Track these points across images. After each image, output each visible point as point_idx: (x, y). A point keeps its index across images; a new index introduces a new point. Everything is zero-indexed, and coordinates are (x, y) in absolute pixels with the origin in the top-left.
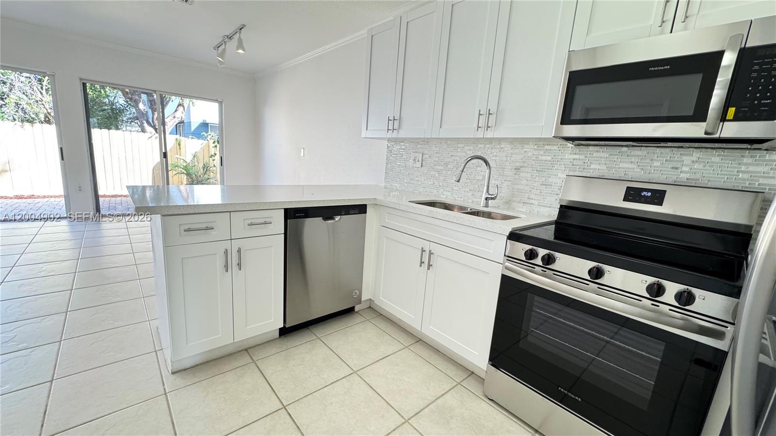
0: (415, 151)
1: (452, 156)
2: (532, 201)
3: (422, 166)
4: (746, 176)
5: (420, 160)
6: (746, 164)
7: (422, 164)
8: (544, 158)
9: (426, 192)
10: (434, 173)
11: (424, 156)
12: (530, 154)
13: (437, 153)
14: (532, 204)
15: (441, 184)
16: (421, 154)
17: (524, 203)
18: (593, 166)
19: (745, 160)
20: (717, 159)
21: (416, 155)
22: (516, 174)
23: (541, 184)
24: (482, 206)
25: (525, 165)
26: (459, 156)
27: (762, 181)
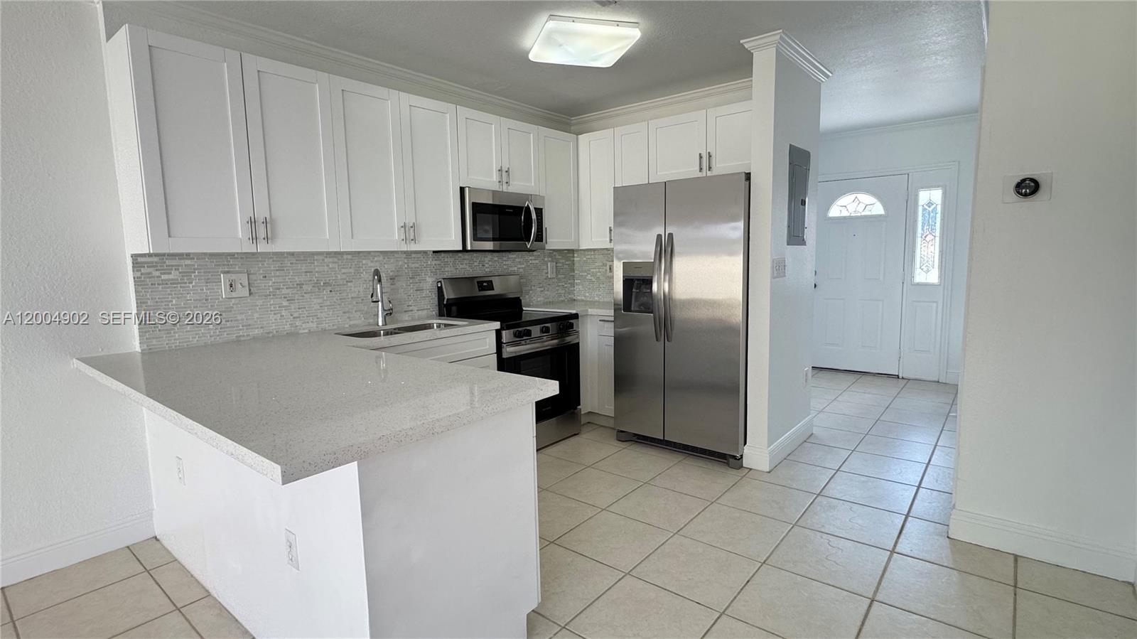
0: (226, 269)
1: (306, 272)
2: (411, 308)
3: (250, 294)
4: (505, 267)
5: (246, 283)
6: (505, 261)
7: (250, 290)
8: (413, 265)
9: (268, 333)
10: (278, 301)
11: (250, 276)
12: (400, 263)
13: (277, 270)
14: (412, 311)
15: (295, 315)
16: (246, 275)
17: (406, 311)
18: (446, 269)
19: (505, 258)
20: (496, 259)
21: (233, 277)
22: (392, 284)
23: (416, 290)
24: (380, 324)
25: (400, 274)
26: (317, 272)
27: (511, 269)
